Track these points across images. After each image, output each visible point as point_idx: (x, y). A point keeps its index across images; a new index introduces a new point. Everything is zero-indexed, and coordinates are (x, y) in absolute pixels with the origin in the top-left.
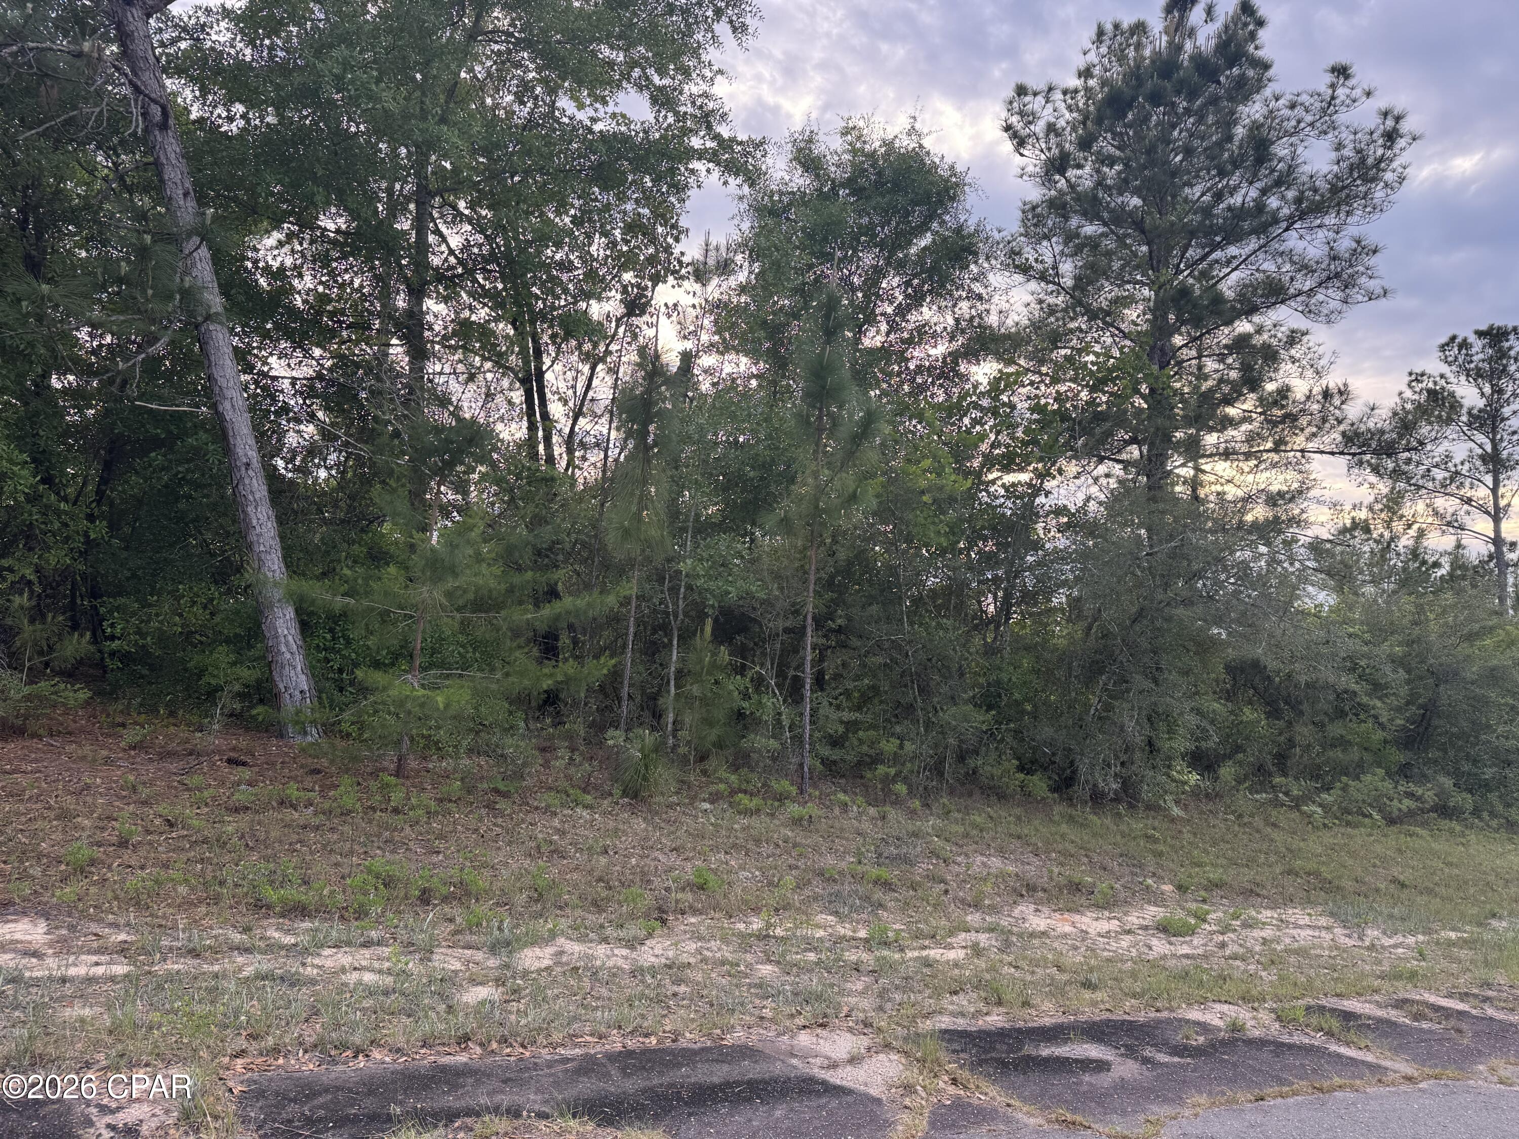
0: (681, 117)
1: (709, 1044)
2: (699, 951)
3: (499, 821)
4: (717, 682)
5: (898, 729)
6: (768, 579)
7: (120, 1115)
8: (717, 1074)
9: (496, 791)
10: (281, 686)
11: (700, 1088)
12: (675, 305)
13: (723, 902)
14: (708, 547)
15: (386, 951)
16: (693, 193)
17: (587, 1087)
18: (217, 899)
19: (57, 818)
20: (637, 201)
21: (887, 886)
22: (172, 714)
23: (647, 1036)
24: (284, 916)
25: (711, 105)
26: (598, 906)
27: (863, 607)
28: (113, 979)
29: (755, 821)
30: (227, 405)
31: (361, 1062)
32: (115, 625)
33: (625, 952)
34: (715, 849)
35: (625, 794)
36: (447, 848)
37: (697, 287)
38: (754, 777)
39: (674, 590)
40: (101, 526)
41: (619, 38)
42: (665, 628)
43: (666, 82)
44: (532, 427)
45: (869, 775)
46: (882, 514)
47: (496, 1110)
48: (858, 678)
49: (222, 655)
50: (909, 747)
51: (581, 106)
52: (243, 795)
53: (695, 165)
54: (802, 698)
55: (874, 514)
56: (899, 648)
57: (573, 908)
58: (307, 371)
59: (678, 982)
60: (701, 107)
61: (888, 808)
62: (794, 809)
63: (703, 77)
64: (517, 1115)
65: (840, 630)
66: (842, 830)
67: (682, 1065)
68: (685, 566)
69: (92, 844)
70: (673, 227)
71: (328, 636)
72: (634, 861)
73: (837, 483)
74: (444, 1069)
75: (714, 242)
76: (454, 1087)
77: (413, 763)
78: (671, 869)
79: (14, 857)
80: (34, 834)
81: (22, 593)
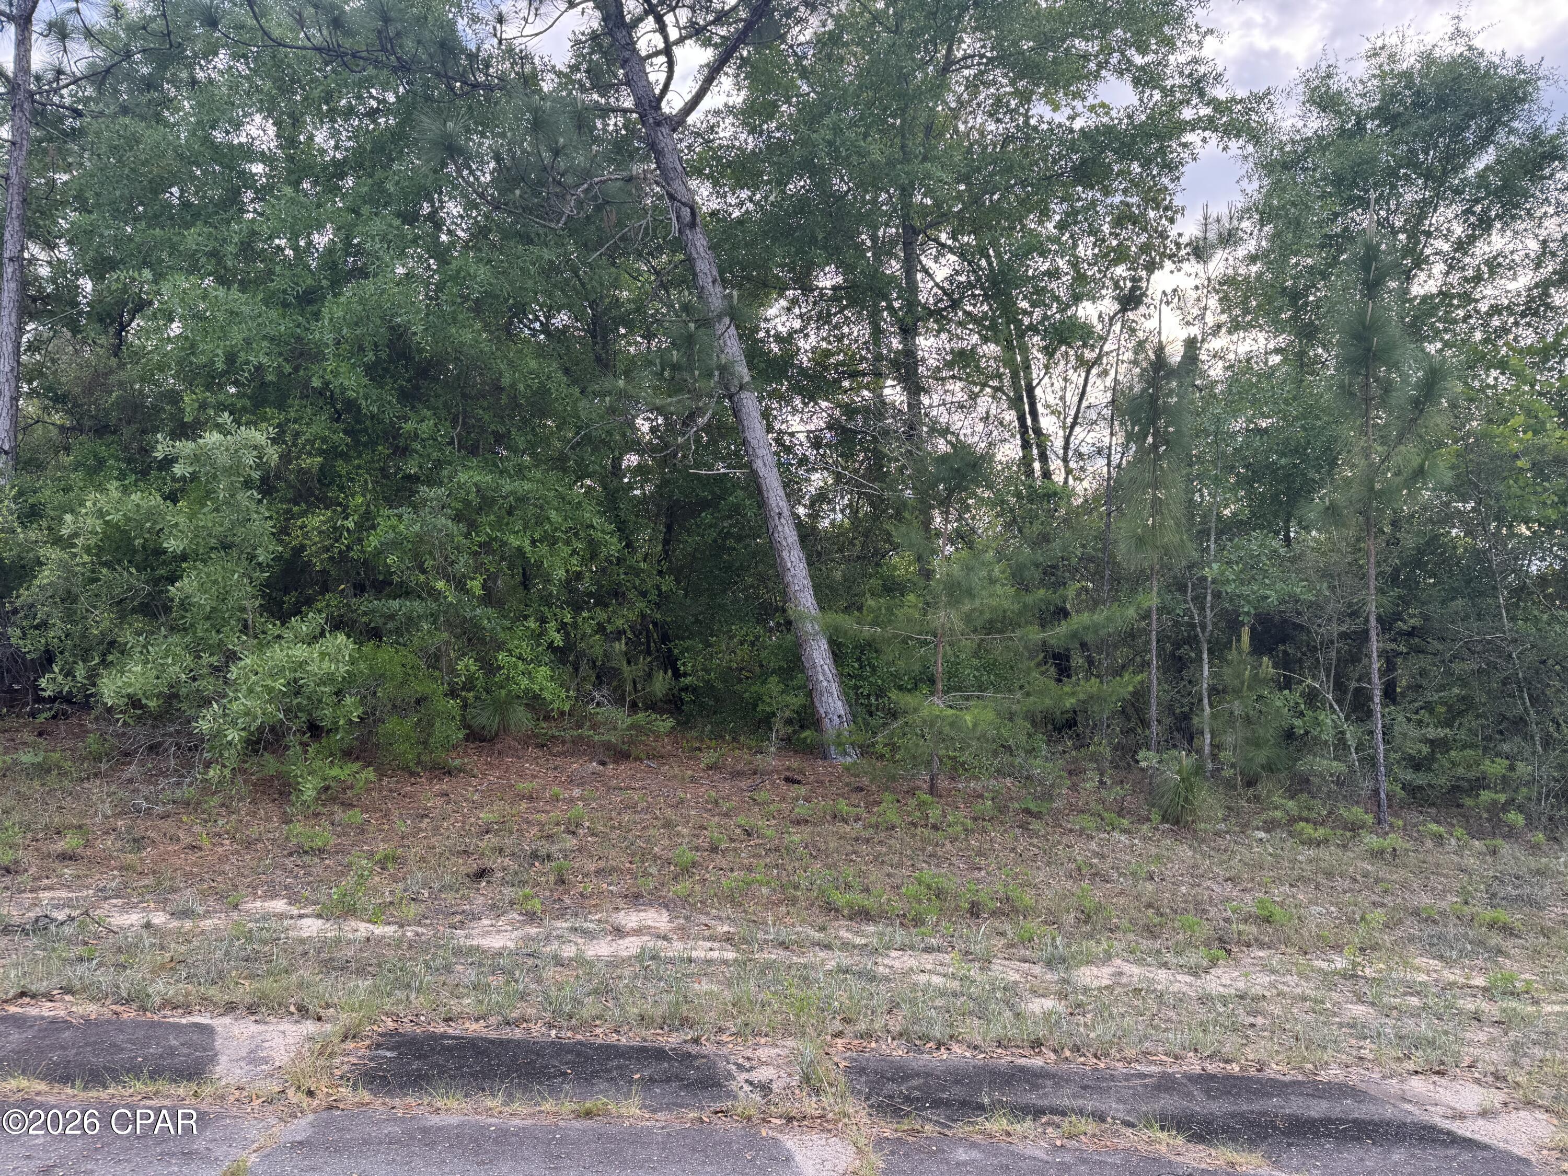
0: (1167, 92)
1: (1300, 1077)
2: (1273, 985)
3: (1035, 841)
4: (1260, 697)
5: (1506, 747)
6: (1314, 577)
7: (753, 1074)
8: (1318, 1109)
9: (1027, 811)
10: (822, 711)
11: (1297, 1120)
12: (1175, 291)
13: (1295, 938)
14: (1237, 548)
15: (947, 958)
16: (1189, 169)
17: (1169, 1103)
18: (794, 901)
19: (664, 827)
20: (1125, 191)
21: (1508, 930)
22: (734, 739)
23: (1227, 1061)
24: (851, 919)
25: (1202, 70)
26: (1151, 932)
27: (1443, 602)
28: (725, 962)
29: (1323, 853)
30: (759, 463)
31: (943, 1054)
32: (686, 664)
33: (1188, 979)
34: (1276, 881)
35: (1164, 819)
36: (988, 865)
37: (1199, 267)
38: (1317, 803)
39: (1199, 600)
40: (670, 579)
41: (1094, 26)
42: (1192, 641)
43: (1149, 58)
44: (1026, 445)
45: (1468, 802)
46: (1460, 490)
47: (1081, 1112)
48: (1442, 688)
49: (774, 685)
50: (1522, 768)
51: (1056, 108)
52: (802, 809)
53: (1189, 137)
54: (1370, 713)
55: (1449, 490)
56: (1499, 651)
57: (1125, 932)
58: (819, 422)
59: (1255, 1013)
60: (1191, 75)
61: (1499, 841)
62: (1372, 841)
63: (1190, 43)
64: (1103, 1120)
65: (1411, 634)
66: (1438, 865)
67: (1273, 1096)
68: (1211, 571)
69: (691, 849)
70: (1166, 209)
71: (856, 665)
72: (1184, 889)
73: (1396, 460)
74: (1022, 1069)
75: (1213, 213)
76: (1035, 1087)
77: (943, 783)
78: (1228, 900)
79: (637, 858)
80: (648, 840)
81: (619, 640)
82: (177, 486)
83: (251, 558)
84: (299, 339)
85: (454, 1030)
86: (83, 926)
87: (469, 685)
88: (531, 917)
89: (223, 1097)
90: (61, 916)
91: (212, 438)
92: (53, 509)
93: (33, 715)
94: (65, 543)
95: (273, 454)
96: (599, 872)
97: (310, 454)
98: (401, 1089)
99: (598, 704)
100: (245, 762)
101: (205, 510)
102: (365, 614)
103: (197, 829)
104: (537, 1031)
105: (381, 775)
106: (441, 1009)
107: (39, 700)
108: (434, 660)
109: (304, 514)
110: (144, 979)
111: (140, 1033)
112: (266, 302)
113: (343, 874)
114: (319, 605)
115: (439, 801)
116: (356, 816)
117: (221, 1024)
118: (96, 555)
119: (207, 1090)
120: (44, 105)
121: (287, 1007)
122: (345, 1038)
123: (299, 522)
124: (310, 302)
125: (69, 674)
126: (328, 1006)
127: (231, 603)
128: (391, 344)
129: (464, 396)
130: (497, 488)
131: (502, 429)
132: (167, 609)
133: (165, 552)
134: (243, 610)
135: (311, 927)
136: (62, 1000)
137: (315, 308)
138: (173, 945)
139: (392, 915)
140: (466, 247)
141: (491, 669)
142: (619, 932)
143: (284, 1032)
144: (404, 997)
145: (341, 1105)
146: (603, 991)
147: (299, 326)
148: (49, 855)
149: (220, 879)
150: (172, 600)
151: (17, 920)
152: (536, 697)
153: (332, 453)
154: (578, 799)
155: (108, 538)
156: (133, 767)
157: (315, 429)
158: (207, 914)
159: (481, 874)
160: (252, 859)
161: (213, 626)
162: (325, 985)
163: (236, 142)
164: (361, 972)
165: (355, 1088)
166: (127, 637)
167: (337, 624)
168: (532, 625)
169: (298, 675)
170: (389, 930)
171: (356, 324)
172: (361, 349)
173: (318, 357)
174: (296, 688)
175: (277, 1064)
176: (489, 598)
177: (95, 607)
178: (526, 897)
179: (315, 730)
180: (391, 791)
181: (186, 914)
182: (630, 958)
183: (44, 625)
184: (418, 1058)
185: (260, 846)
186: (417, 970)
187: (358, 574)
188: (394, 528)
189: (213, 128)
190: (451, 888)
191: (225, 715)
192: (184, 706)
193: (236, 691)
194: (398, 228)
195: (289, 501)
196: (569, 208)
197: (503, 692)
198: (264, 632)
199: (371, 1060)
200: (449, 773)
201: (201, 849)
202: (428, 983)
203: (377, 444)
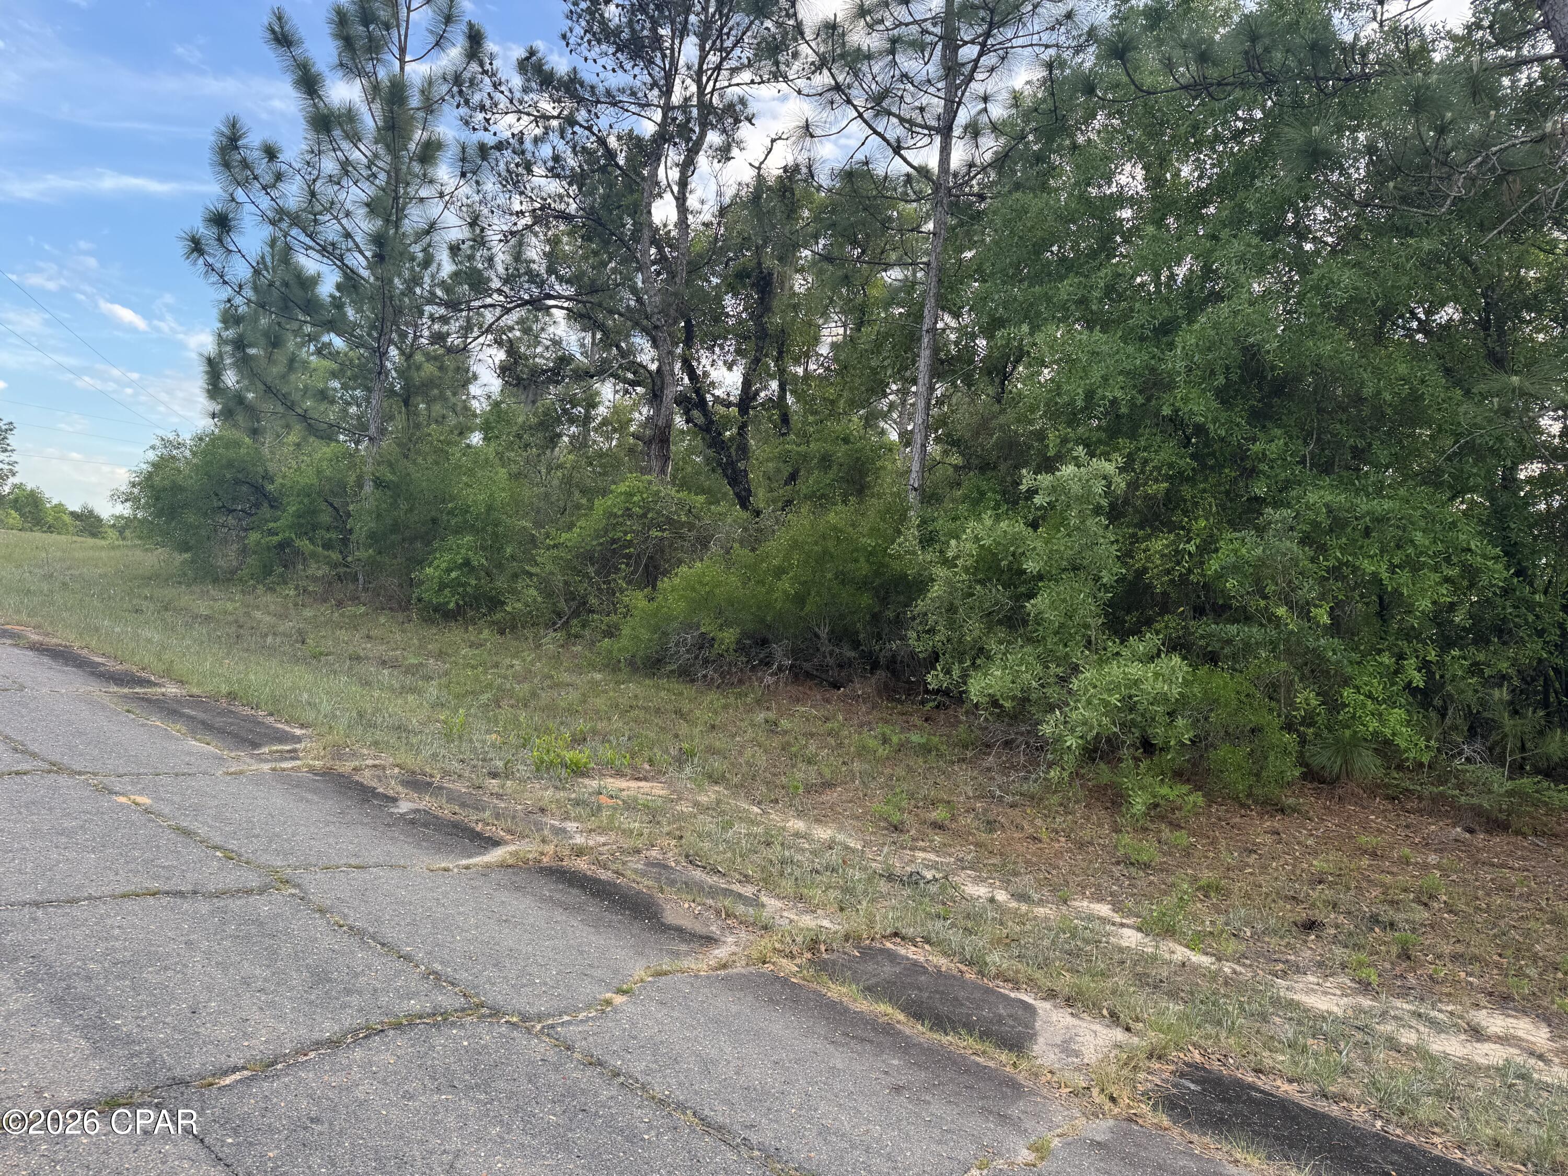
79: (1509, 952)
80: (1527, 933)
81: (1500, 686)
82: (1039, 513)
83: (1097, 579)
84: (1153, 370)
85: (1263, 1082)
86: (943, 888)
87: (1308, 720)
88: (1365, 987)
89: (1036, 1075)
90: (929, 875)
91: (1067, 470)
92: (945, 535)
93: (923, 703)
94: (949, 563)
95: (1120, 483)
96: (1455, 957)
97: (1156, 481)
98: (1202, 1126)
99: (1468, 760)
100: (1083, 767)
101: (1059, 535)
102: (1202, 637)
103: (1039, 822)
104: (1359, 1115)
105: (1210, 802)
106: (1251, 1057)
107: (927, 691)
108: (1273, 690)
109: (1148, 538)
110: (984, 948)
111: (977, 995)
112: (1124, 339)
113: (1165, 893)
114: (1157, 626)
115: (1269, 839)
116: (1183, 838)
117: (1043, 1007)
118: (974, 574)
119: (1024, 1065)
120: (958, 197)
121: (1100, 1010)
122: (1150, 1057)
123: (1143, 546)
124: (1166, 333)
125: (948, 672)
126: (1137, 1020)
127: (1077, 619)
128: (1244, 366)
129: (1320, 411)
130: (1352, 508)
131: (1361, 444)
132: (1025, 623)
133: (1024, 572)
134: (1087, 626)
135: (1131, 938)
136: (923, 948)
137: (1170, 339)
138: (1010, 923)
139: (1211, 946)
140: (1334, 251)
141: (1334, 705)
142: (1476, 1033)
143: (1095, 1032)
144: (1213, 1032)
145: (1140, 1121)
146: (1445, 1095)
147: (1153, 358)
148: (925, 822)
149: (1054, 872)
150: (1029, 615)
151: (898, 871)
152: (1387, 743)
153: (1177, 479)
154: (1435, 867)
155: (982, 559)
156: (991, 758)
157: (1163, 455)
158: (1041, 903)
159: (1310, 926)
160: (1084, 860)
161: (1061, 640)
162: (1140, 999)
163: (1108, 192)
164: (1173, 995)
165: (1155, 1108)
166: (992, 646)
167: (1175, 646)
168: (1386, 661)
169: (1133, 692)
170: (1206, 960)
171: (1209, 349)
172: (1213, 373)
173: (1170, 386)
174: (1129, 705)
175: (1086, 1061)
176: (1336, 627)
177: (970, 618)
178: (1361, 964)
179: (1147, 746)
180: (1219, 819)
181: (1022, 897)
182: (1488, 1068)
183: (932, 631)
184: (1223, 1100)
185: (1091, 849)
186: (1230, 1008)
187: (1199, 597)
188: (1236, 551)
189: (1089, 185)
190: (1275, 932)
191: (1066, 722)
192: (1033, 710)
193: (1078, 701)
194: (1256, 247)
195: (1135, 526)
196: (1458, 188)
197: (1348, 733)
198: (1105, 649)
199: (1174, 1086)
200: (1282, 811)
201: (1040, 841)
202: (1241, 1027)
203: (1224, 467)
